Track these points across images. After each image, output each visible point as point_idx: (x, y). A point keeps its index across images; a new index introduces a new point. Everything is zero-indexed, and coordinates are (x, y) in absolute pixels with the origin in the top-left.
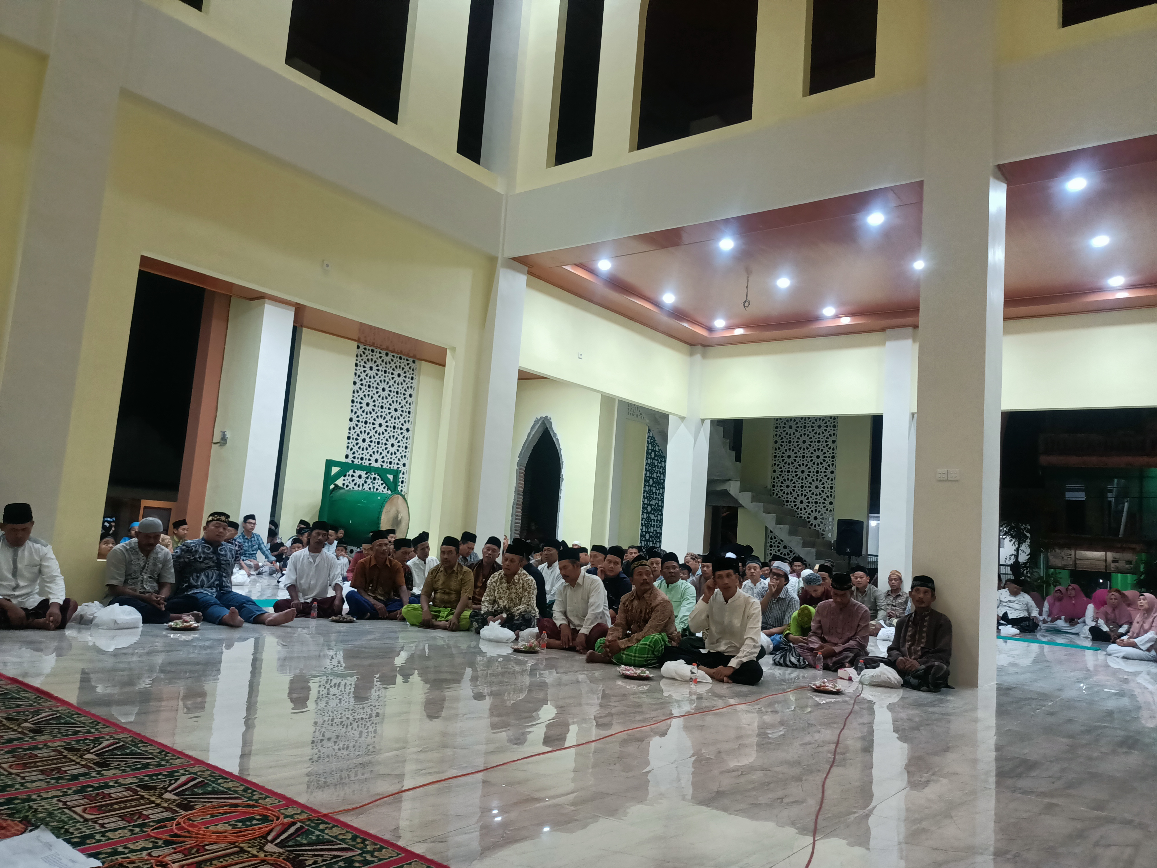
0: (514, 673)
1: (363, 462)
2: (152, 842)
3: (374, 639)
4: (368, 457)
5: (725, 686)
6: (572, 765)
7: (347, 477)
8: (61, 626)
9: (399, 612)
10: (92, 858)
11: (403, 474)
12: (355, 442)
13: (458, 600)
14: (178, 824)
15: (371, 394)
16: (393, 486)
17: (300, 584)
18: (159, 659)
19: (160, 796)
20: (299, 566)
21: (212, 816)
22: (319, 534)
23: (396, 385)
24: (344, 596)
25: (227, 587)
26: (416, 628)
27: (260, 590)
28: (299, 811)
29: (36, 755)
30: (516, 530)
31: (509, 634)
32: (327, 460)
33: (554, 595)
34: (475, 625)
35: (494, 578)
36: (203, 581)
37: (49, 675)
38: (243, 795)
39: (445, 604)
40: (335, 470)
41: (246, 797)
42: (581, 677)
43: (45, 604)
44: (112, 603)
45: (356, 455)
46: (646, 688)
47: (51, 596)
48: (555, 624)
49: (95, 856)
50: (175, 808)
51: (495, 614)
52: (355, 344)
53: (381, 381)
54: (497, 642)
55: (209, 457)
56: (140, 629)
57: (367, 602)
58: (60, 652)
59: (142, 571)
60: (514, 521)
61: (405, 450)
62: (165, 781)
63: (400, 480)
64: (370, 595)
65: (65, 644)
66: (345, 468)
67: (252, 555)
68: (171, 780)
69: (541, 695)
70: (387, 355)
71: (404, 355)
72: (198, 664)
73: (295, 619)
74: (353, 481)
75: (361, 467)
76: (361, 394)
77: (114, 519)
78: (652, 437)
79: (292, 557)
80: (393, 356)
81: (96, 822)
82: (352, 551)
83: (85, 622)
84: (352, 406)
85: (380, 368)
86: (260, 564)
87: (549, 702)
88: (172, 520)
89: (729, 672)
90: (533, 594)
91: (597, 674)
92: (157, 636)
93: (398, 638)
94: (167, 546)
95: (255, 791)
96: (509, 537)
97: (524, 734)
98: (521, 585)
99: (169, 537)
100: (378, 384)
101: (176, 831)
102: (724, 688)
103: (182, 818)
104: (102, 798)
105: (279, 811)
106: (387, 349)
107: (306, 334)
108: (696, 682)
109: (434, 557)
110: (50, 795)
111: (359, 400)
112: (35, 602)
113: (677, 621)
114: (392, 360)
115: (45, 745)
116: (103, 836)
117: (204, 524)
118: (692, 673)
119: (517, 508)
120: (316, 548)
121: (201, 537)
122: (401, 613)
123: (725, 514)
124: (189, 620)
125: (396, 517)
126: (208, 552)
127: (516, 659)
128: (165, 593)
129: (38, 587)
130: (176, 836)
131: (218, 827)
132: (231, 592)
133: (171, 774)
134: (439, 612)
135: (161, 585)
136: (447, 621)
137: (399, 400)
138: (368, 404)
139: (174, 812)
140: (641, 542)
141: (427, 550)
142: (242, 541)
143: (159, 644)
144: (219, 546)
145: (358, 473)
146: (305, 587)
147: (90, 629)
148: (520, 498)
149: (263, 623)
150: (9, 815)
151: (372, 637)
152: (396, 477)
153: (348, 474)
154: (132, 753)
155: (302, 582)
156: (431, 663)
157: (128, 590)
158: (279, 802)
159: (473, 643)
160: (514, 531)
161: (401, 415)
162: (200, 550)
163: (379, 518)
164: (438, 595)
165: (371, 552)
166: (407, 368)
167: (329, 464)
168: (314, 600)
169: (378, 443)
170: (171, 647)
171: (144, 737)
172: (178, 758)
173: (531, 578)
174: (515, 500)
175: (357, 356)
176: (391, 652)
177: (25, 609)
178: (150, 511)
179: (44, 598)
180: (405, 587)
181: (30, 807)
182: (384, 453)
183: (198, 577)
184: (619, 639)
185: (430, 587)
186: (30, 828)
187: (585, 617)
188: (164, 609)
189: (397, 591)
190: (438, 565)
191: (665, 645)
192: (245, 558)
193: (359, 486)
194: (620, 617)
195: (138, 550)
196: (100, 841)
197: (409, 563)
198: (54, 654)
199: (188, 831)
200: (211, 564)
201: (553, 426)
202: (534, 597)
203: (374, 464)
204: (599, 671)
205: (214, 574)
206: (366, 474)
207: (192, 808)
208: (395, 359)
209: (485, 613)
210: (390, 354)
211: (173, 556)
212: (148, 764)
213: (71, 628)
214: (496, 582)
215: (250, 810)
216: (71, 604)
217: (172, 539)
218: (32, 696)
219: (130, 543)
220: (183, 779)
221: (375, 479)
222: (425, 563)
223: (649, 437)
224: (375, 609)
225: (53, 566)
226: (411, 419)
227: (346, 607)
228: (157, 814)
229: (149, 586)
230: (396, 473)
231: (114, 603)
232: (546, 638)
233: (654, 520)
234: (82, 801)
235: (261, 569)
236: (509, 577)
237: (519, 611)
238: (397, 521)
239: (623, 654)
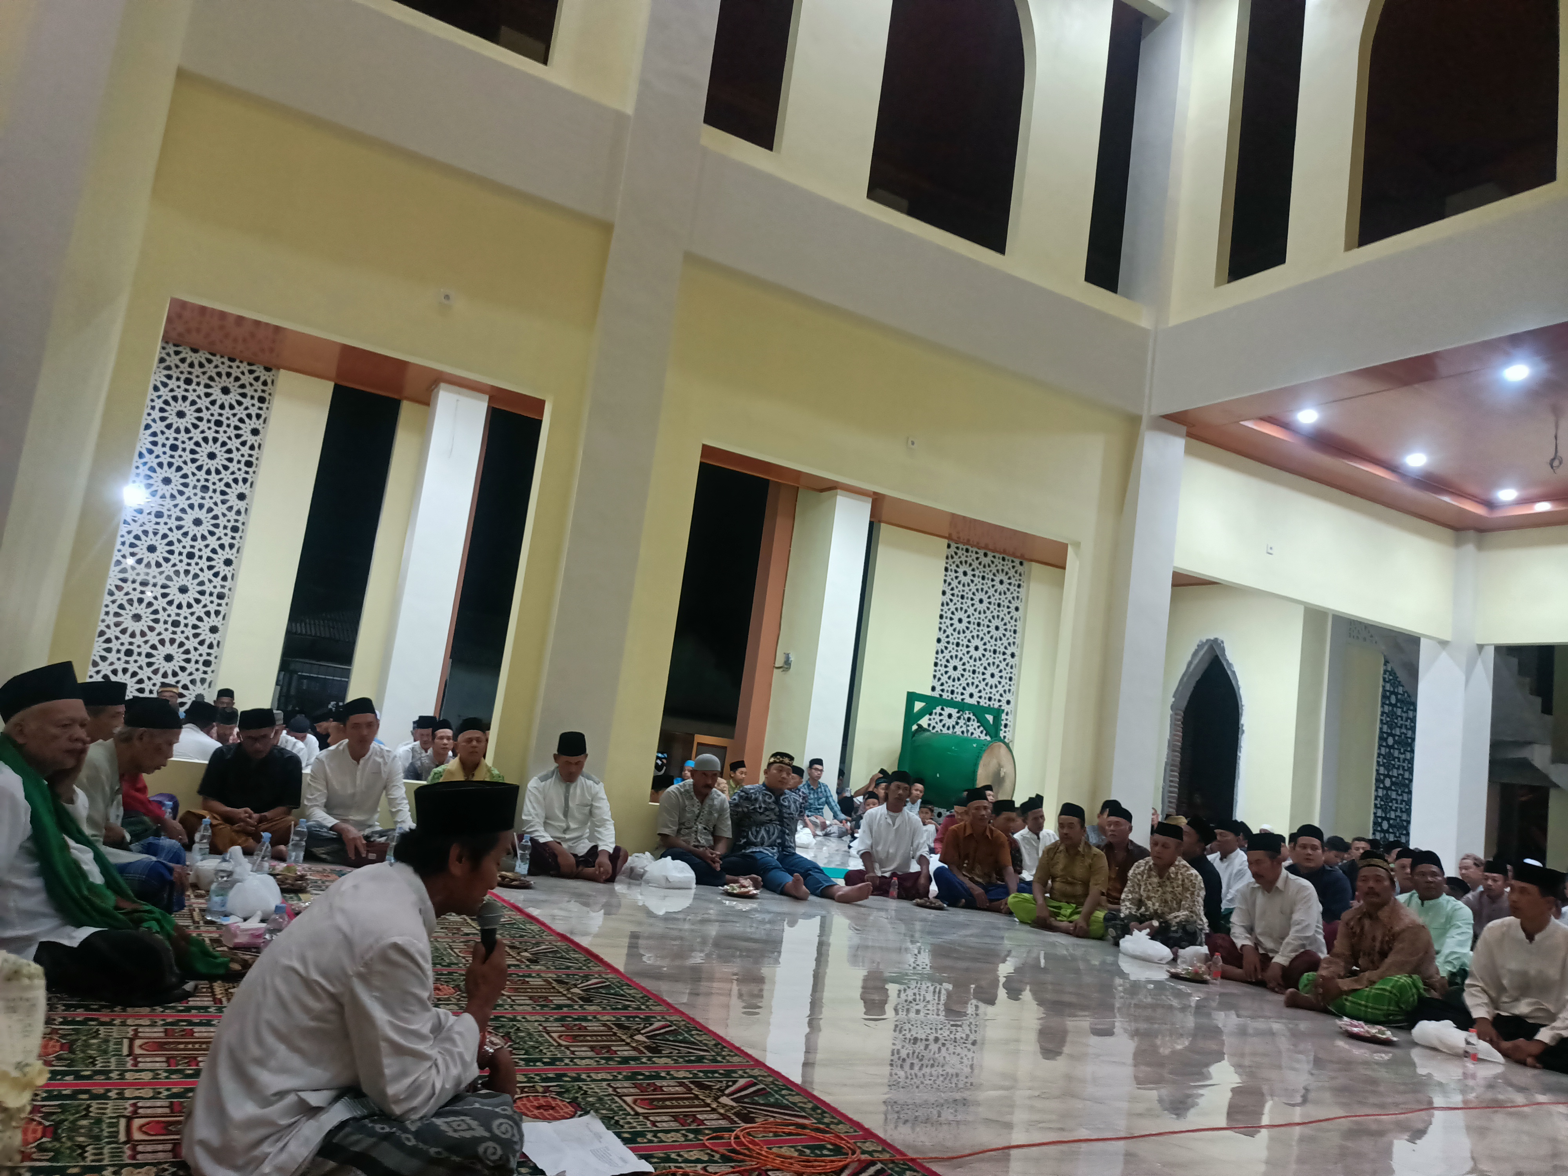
0: (1171, 1007)
1: (954, 696)
2: (708, 1154)
3: (971, 935)
4: (960, 690)
5: (1530, 1072)
6: (1264, 1154)
7: (933, 716)
8: (611, 880)
9: (1003, 901)
10: (643, 1161)
11: (1007, 714)
12: (943, 670)
13: (1086, 895)
14: (737, 1137)
15: (965, 607)
16: (994, 730)
17: (877, 851)
18: (713, 930)
19: (716, 1099)
20: (875, 828)
21: (776, 1134)
22: (899, 788)
23: (997, 595)
24: (932, 873)
25: (790, 847)
26: (1028, 928)
27: (827, 855)
28: (880, 1149)
29: (585, 1027)
30: (1170, 802)
31: (1162, 951)
32: (908, 693)
33: (1231, 901)
34: (1112, 932)
35: (1138, 867)
36: (763, 837)
37: (597, 936)
38: (811, 1115)
39: (1069, 898)
40: (918, 706)
41: (815, 1119)
42: (1276, 1026)
43: (594, 851)
44: (664, 856)
45: (945, 687)
46: (1386, 1057)
47: (600, 843)
48: (1233, 944)
49: (647, 1158)
50: (733, 1117)
51: (1142, 920)
52: (946, 542)
53: (977, 590)
54: (1145, 960)
55: (770, 685)
56: (693, 891)
57: (962, 884)
58: (609, 909)
59: (696, 820)
60: (1167, 788)
61: (1009, 683)
62: (721, 1082)
63: (1003, 723)
64: (965, 875)
65: (614, 901)
66: (932, 703)
67: (819, 811)
68: (728, 1081)
69: (1212, 1045)
70: (986, 555)
71: (1009, 555)
72: (755, 941)
73: (870, 897)
74: (941, 721)
75: (951, 704)
76: (952, 607)
77: (666, 755)
78: (1392, 673)
79: (865, 816)
80: (994, 557)
81: (647, 1118)
82: (940, 815)
83: (636, 877)
84: (941, 623)
85: (977, 573)
86: (828, 823)
87: (1226, 1056)
88: (728, 761)
89: (1534, 1049)
90: (1198, 895)
91: (1303, 1026)
92: (711, 901)
93: (1002, 938)
94: (723, 791)
95: (825, 1112)
96: (1159, 812)
97: (1189, 1096)
98: (1180, 882)
99: (725, 781)
100: (974, 594)
101: (735, 1146)
102: (1526, 1075)
103: (742, 1131)
104: (654, 1090)
105: (855, 1143)
106: (986, 547)
107: (885, 530)
108: (1475, 1058)
109: (1050, 831)
110: (599, 1077)
111: (949, 615)
112: (584, 847)
113: (1439, 961)
114: (993, 562)
115: (595, 1017)
116: (655, 1136)
117: (764, 766)
118: (1468, 1043)
119: (1172, 771)
120: (896, 807)
121: (761, 782)
122: (1006, 904)
123: (1523, 799)
124: (747, 884)
125: (997, 773)
126: (770, 801)
127: (1172, 988)
128: (721, 850)
129: (588, 830)
130: (734, 1151)
131: (783, 1150)
132: (795, 854)
133: (728, 1074)
134: (1060, 908)
135: (717, 839)
136: (1071, 922)
137: (1001, 615)
138: (960, 621)
139: (732, 1122)
140: (1374, 834)
141: (1041, 820)
142: (806, 791)
143: (713, 911)
144: (781, 795)
145: (948, 710)
146: (882, 856)
147: (640, 885)
148: (1176, 756)
149: (831, 897)
150: (559, 1094)
151: (969, 932)
152: (997, 719)
153: (934, 711)
154: (684, 1041)
155: (880, 848)
156: (1049, 978)
157: (681, 841)
158: (855, 1131)
159: (1110, 959)
160: (1167, 803)
161: (1004, 635)
162: (761, 798)
163: (974, 773)
164: (1058, 885)
165: (966, 818)
166: (1012, 573)
167: (912, 697)
168: (894, 874)
169: (974, 672)
170: (726, 917)
171: (698, 1023)
172: (736, 1055)
173: (1194, 872)
174: (1168, 758)
175: (947, 558)
176: (993, 957)
177: (575, 856)
178: (704, 748)
179: (593, 844)
180: (1011, 869)
181: (580, 1088)
182: (982, 686)
183: (758, 832)
184: (1340, 977)
185: (1046, 871)
186: (579, 1113)
187: (1283, 939)
188: (719, 869)
189: (1000, 872)
190: (1056, 842)
191: (1419, 994)
192: (810, 814)
193: (948, 728)
194: (1339, 944)
195: (693, 793)
196: (650, 1141)
197: (1017, 836)
198: (602, 911)
199: (749, 1149)
200: (774, 817)
201: (1227, 653)
202: (1201, 901)
203: (968, 700)
204: (1306, 1021)
205: (775, 829)
206: (958, 712)
207: (752, 1120)
208: (996, 561)
209: (1126, 917)
210: (990, 554)
211: (730, 803)
212: (703, 1057)
213: (621, 882)
214: (1143, 873)
215: (820, 1136)
216: (622, 854)
217: (728, 783)
218: (581, 957)
219: (684, 785)
220: (742, 1082)
221: (969, 719)
222: (1039, 838)
223: (1385, 672)
224: (971, 895)
225: (604, 808)
226: (1017, 641)
227: (934, 888)
228: (713, 1121)
229: (704, 840)
230: (997, 713)
231: (665, 857)
232: (1221, 963)
233: (1396, 800)
234: (632, 1090)
235: (829, 829)
236: (1162, 868)
237: (1178, 920)
238: (998, 779)
239: (1346, 1000)
